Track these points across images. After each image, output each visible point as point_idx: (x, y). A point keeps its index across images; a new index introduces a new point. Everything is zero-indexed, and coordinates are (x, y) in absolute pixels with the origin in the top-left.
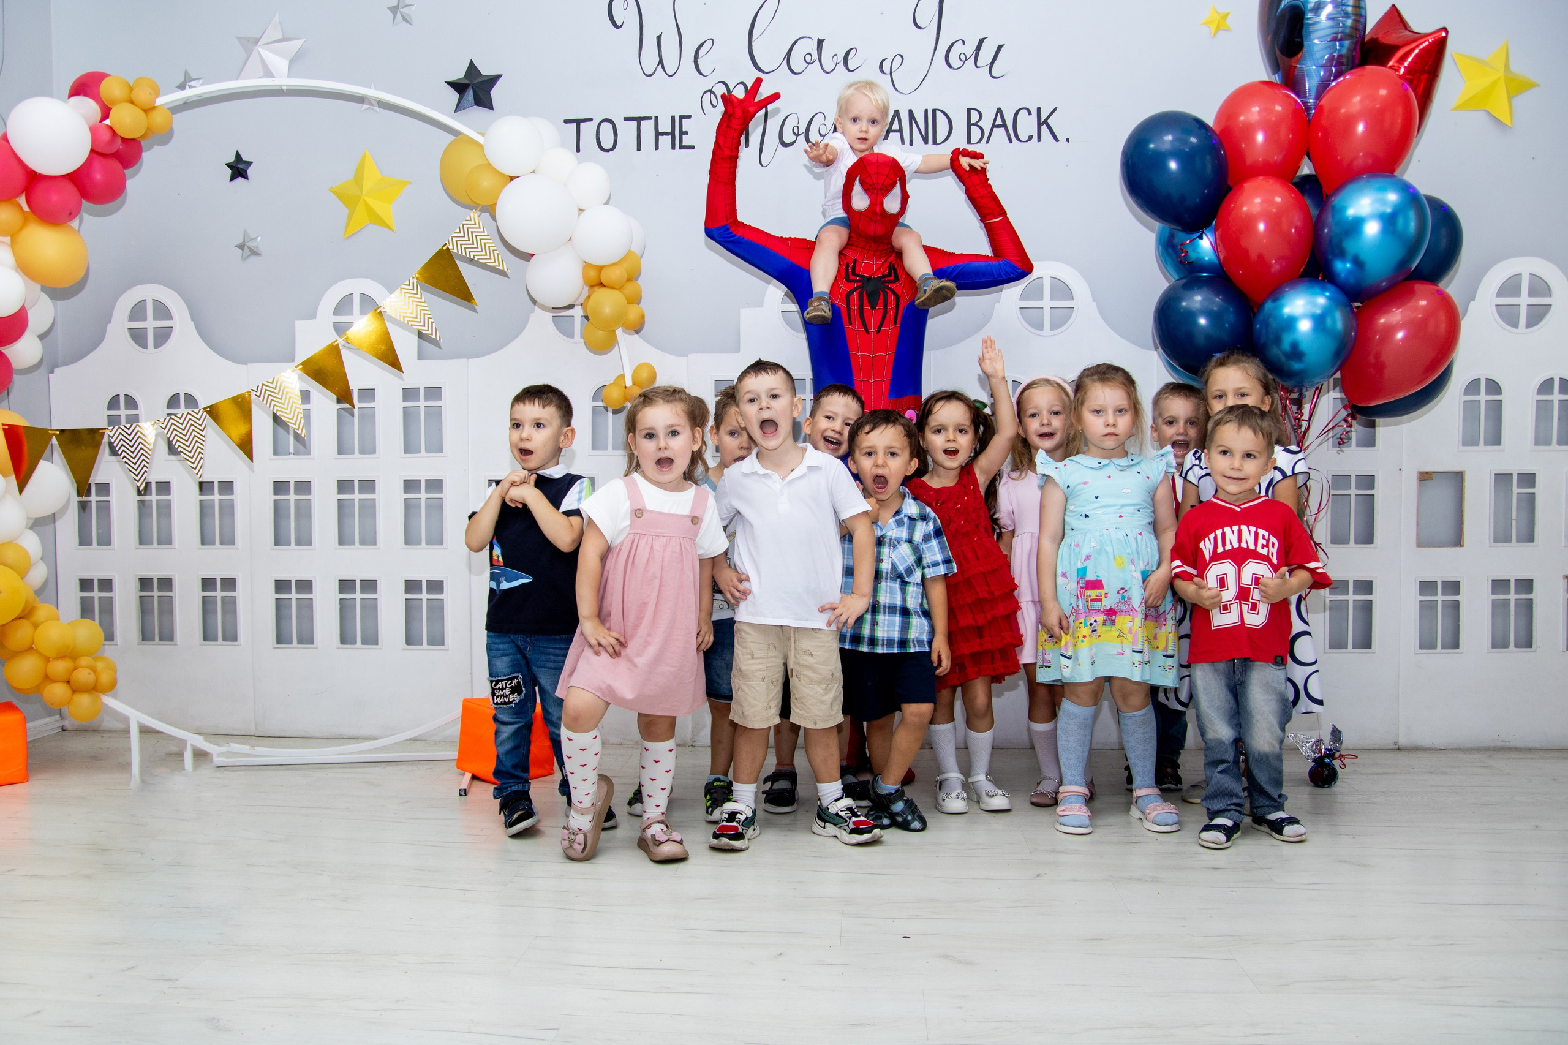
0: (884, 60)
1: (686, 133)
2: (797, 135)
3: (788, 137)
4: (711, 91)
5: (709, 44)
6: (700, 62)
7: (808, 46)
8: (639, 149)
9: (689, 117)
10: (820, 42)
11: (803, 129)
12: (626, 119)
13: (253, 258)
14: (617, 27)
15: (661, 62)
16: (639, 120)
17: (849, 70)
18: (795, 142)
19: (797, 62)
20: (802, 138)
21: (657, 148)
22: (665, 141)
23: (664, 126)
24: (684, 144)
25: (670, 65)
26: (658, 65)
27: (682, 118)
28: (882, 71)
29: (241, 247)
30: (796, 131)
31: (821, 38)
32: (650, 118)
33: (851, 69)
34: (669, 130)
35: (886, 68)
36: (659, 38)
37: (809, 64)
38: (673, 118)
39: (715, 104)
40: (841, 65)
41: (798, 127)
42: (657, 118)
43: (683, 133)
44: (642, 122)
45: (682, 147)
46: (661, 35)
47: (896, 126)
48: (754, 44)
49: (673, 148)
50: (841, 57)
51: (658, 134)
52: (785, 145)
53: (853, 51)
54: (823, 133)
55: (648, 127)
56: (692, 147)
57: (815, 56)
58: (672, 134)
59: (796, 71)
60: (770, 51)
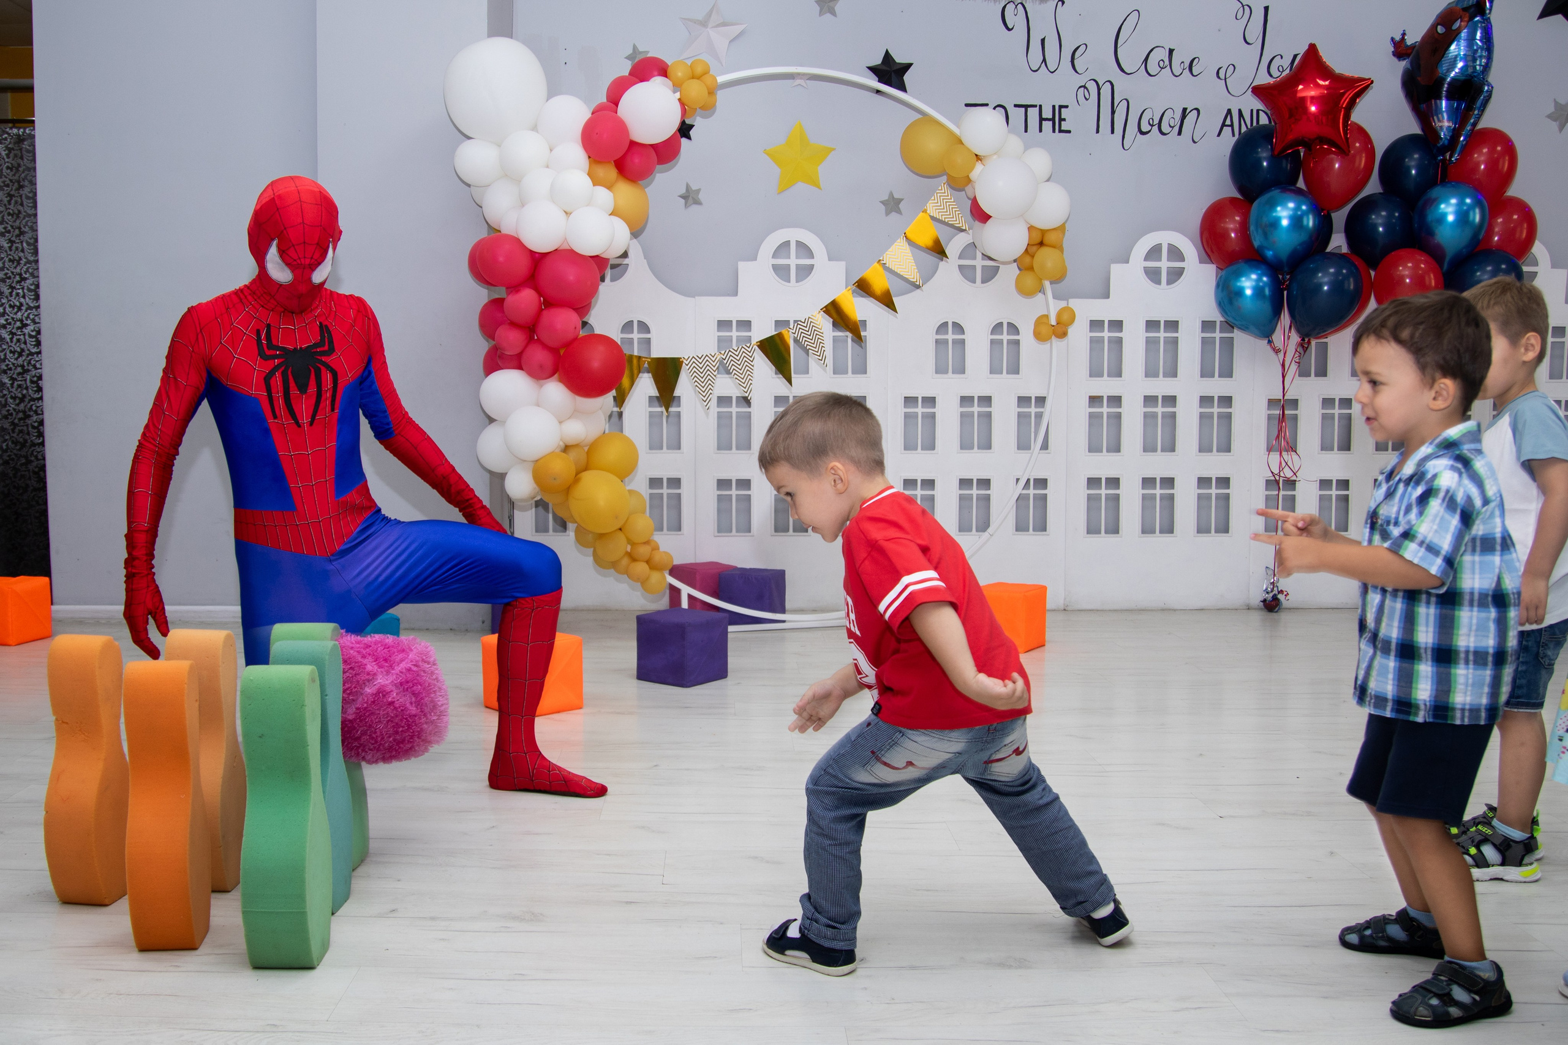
0: (1220, 68)
1: (1064, 120)
2: (1152, 126)
3: (1145, 127)
4: (1084, 87)
5: (1083, 48)
6: (1076, 62)
7: (1161, 55)
8: (1026, 131)
9: (1066, 107)
10: (1171, 51)
11: (1156, 121)
12: (1016, 106)
13: (695, 207)
14: (1009, 30)
15: (1044, 60)
16: (1026, 107)
17: (1193, 75)
18: (1150, 131)
19: (1153, 67)
20: (1156, 128)
21: (1041, 131)
22: (1047, 125)
23: (1047, 114)
24: (1063, 128)
25: (1052, 64)
26: (1042, 63)
27: (1061, 107)
28: (1218, 77)
29: (685, 197)
30: (1151, 123)
31: (1172, 48)
32: (1035, 106)
33: (1195, 74)
34: (1051, 117)
35: (1222, 75)
36: (1043, 41)
37: (1162, 68)
38: (1054, 107)
39: (1087, 97)
40: (1187, 71)
41: (1153, 120)
42: (1040, 106)
43: (1061, 120)
44: (1029, 109)
45: (1061, 131)
46: (1044, 39)
47: (1228, 122)
48: (1119, 50)
49: (1054, 131)
50: (1187, 64)
51: (1041, 120)
52: (1142, 133)
53: (1196, 61)
54: (1172, 125)
55: (1033, 113)
56: (1069, 132)
57: (1167, 62)
58: (1053, 120)
59: (1152, 74)
60: (1131, 58)
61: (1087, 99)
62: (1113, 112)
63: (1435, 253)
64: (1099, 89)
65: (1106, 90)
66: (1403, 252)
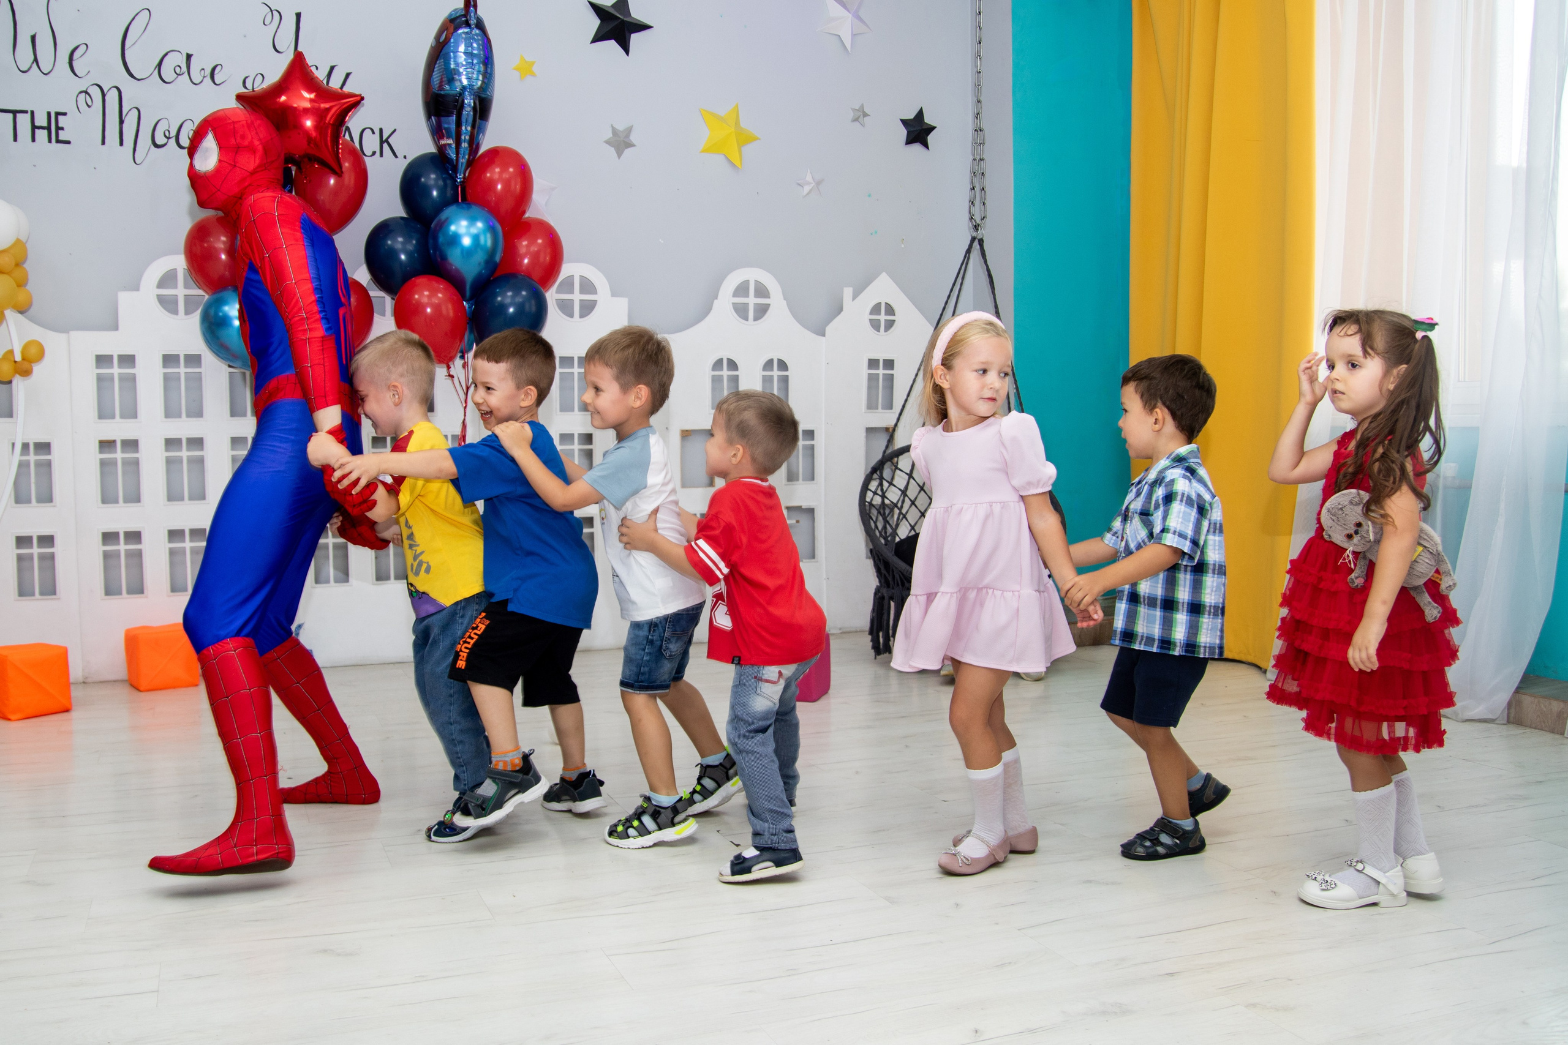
0: (247, 77)
1: (62, 129)
2: (168, 138)
3: (160, 140)
4: (86, 92)
5: (83, 48)
6: (75, 64)
7: (178, 60)
8: (15, 140)
9: (65, 114)
10: (189, 57)
11: (173, 133)
15: (36, 60)
16: (15, 113)
17: (216, 84)
18: (166, 144)
19: (168, 72)
20: (173, 141)
21: (33, 140)
22: (41, 135)
23: (41, 120)
24: (61, 138)
25: (45, 64)
26: (33, 63)
27: (58, 114)
28: (247, 87)
30: (167, 134)
31: (190, 53)
32: (26, 112)
33: (218, 83)
34: (45, 124)
36: (33, 38)
37: (179, 75)
38: (49, 114)
39: (90, 104)
40: (208, 80)
41: (169, 131)
42: (33, 113)
43: (58, 128)
44: (19, 115)
45: (58, 141)
46: (35, 34)
48: (127, 53)
49: (50, 141)
50: (208, 72)
51: (34, 128)
52: (157, 146)
53: (219, 68)
55: (24, 121)
56: (69, 142)
57: (184, 69)
58: (49, 128)
59: (167, 81)
60: (142, 60)
61: (89, 106)
62: (121, 122)
63: (454, 280)
64: (104, 95)
65: (112, 97)
66: (421, 281)
